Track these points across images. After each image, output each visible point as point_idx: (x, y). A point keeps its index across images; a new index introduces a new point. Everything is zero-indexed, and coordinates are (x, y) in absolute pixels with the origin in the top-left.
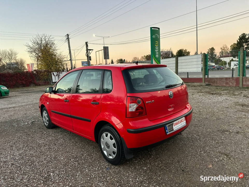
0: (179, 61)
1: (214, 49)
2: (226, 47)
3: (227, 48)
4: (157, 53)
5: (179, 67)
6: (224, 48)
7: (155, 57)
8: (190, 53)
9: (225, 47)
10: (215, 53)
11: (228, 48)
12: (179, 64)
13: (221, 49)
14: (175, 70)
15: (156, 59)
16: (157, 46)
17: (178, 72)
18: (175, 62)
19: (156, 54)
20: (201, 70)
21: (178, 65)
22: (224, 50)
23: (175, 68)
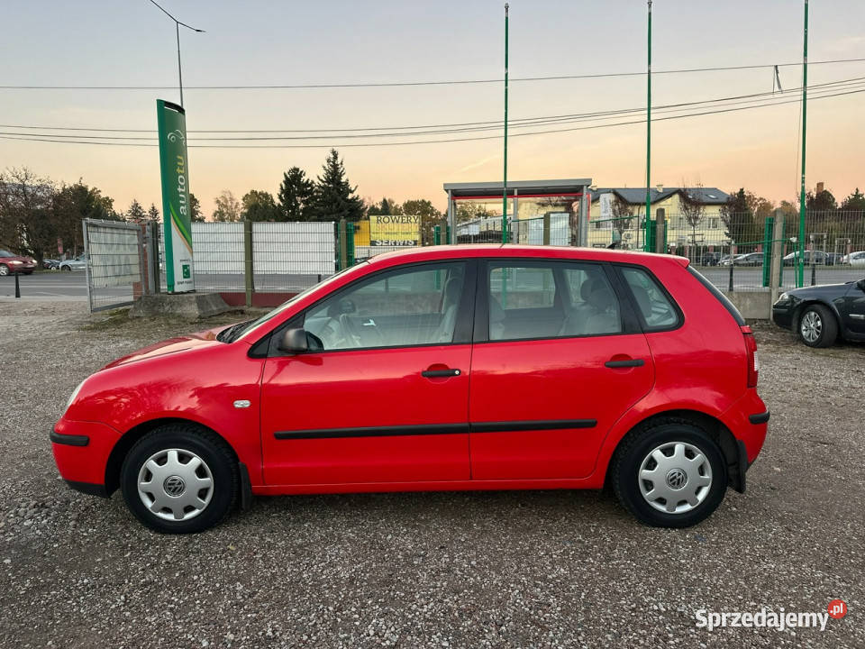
0: (256, 238)
1: (196, 200)
2: (231, 199)
3: (235, 203)
4: (183, 199)
5: (256, 256)
6: (226, 201)
7: (177, 210)
8: (113, 203)
9: (228, 197)
10: (200, 215)
11: (237, 203)
12: (256, 247)
13: (218, 202)
14: (243, 264)
15: (180, 220)
16: (181, 174)
17: (255, 273)
18: (242, 237)
19: (181, 202)
20: (334, 270)
21: (254, 249)
22: (226, 206)
23: (243, 259)
